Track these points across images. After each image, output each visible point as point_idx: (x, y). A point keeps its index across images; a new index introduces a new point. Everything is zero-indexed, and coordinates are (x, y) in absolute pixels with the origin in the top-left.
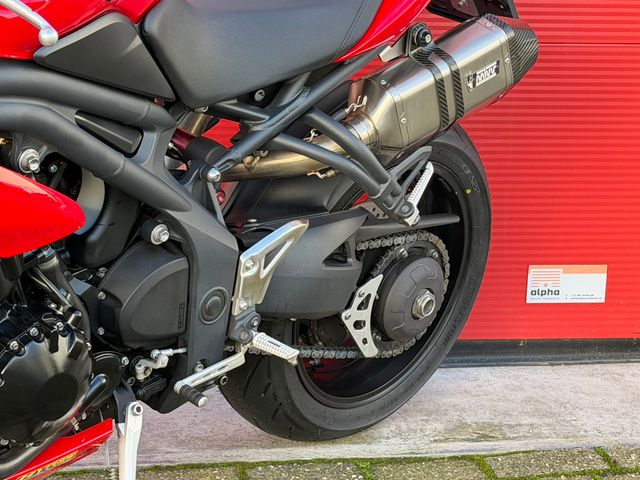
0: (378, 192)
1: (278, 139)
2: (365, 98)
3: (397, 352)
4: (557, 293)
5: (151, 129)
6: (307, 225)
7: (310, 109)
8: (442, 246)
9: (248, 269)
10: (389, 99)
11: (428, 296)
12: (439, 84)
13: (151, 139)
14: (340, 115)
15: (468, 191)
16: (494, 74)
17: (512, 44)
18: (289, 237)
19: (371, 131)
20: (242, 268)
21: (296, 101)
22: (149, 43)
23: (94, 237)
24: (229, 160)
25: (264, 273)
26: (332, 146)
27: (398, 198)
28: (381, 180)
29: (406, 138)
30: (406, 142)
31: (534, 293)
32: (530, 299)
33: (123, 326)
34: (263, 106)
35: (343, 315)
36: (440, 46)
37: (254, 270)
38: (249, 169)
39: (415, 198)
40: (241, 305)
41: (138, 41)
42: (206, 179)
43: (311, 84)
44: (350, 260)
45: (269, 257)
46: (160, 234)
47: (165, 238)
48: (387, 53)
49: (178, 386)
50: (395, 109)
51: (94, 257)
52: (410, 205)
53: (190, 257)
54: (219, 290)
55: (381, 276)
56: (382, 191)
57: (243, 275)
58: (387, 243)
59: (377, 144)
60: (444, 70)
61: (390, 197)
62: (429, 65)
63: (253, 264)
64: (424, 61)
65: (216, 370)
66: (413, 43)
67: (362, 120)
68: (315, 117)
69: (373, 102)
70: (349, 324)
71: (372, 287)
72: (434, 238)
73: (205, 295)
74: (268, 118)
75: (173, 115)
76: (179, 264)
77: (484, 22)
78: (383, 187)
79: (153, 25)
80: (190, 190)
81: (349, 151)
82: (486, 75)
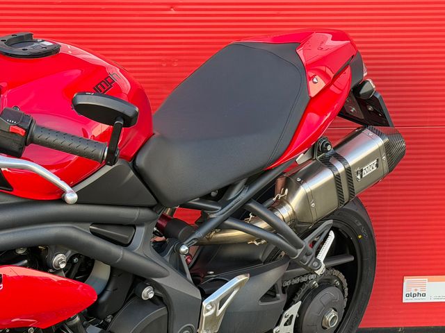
0: (297, 254)
1: (227, 222)
2: (287, 190)
4: (424, 295)
5: (141, 225)
6: (248, 278)
7: (249, 200)
8: (342, 277)
9: (208, 311)
11: (333, 314)
12: (337, 178)
13: (141, 232)
14: (269, 203)
15: (360, 237)
16: (375, 168)
17: (387, 147)
18: (235, 287)
19: (290, 212)
20: (204, 310)
21: (240, 195)
22: (139, 173)
23: (103, 299)
24: (194, 239)
25: (218, 313)
27: (310, 257)
28: (298, 246)
30: (315, 218)
31: (408, 295)
32: (405, 300)
34: (217, 200)
35: (274, 331)
36: (337, 151)
37: (212, 311)
38: (208, 239)
39: (322, 256)
41: (132, 173)
42: (179, 253)
43: (249, 184)
44: (278, 295)
45: (222, 302)
46: (148, 293)
47: (151, 296)
48: (301, 158)
50: (307, 198)
52: (319, 261)
53: (168, 307)
54: (189, 326)
55: (300, 302)
56: (299, 254)
57: (205, 315)
58: (304, 279)
59: (295, 221)
60: (340, 168)
61: (304, 257)
62: (330, 166)
63: (210, 307)
64: (327, 163)
66: (319, 150)
67: (285, 205)
68: (253, 206)
69: (292, 193)
71: (294, 310)
72: (337, 273)
73: (179, 330)
74: (220, 208)
75: (155, 212)
76: (161, 311)
77: (367, 132)
78: (300, 251)
79: (141, 161)
80: (168, 260)
81: (275, 229)
82: (369, 169)
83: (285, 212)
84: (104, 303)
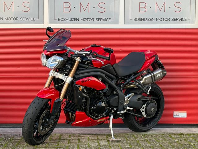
1: (130, 82)
3: (149, 118)
4: (179, 116)
5: (114, 79)
6: (134, 94)
7: (134, 78)
8: (156, 102)
10: (145, 77)
11: (153, 108)
12: (152, 76)
13: (114, 80)
14: (138, 80)
15: (160, 95)
16: (160, 75)
17: (162, 72)
18: (131, 95)
22: (113, 68)
23: (107, 92)
25: (128, 100)
26: (138, 83)
28: (144, 88)
29: (147, 83)
32: (174, 117)
33: (110, 104)
34: (128, 78)
35: (140, 109)
36: (152, 72)
40: (125, 104)
41: (112, 67)
42: (121, 87)
43: (134, 76)
44: (141, 101)
45: (129, 97)
47: (115, 93)
48: (145, 72)
49: (117, 113)
50: (145, 79)
51: (107, 95)
52: (148, 92)
53: (119, 96)
55: (146, 105)
57: (125, 99)
58: (147, 100)
59: (143, 83)
60: (152, 74)
61: (145, 90)
63: (126, 98)
64: (150, 73)
65: (122, 112)
66: (148, 71)
67: (141, 80)
69: (143, 78)
70: (141, 111)
72: (154, 100)
73: (121, 102)
75: (116, 78)
76: (117, 97)
77: (159, 69)
79: (114, 66)
80: (119, 88)
81: (140, 84)
82: (158, 75)
83: (141, 82)
84: (107, 93)
